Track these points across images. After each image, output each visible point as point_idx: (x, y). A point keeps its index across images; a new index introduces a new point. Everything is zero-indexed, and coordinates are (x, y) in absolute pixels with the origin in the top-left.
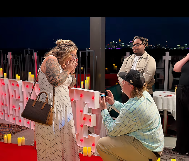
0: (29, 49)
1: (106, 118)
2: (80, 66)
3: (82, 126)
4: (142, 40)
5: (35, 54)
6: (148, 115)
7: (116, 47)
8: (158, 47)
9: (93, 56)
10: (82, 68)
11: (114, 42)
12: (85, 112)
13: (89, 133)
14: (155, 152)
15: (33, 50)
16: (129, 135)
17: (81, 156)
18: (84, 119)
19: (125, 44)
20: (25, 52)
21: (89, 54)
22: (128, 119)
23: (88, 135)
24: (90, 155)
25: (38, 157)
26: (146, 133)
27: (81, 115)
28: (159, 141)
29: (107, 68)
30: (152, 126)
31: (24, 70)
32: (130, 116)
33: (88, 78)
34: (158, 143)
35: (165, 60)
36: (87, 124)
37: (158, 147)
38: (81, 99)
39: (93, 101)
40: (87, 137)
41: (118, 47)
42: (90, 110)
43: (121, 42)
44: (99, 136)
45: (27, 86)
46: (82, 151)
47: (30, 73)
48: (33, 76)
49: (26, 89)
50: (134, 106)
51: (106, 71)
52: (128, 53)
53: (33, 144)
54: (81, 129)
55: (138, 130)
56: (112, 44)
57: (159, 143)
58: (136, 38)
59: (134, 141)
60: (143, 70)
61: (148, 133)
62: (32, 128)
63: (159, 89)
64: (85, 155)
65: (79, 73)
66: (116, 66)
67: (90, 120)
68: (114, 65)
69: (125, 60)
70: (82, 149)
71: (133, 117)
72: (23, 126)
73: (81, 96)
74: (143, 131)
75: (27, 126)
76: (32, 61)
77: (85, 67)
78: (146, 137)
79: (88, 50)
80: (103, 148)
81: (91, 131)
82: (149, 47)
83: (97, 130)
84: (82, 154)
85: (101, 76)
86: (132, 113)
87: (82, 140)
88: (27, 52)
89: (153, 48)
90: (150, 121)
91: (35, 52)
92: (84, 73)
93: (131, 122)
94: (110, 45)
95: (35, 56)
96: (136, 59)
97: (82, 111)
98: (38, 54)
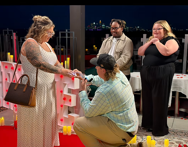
0: (8, 30)
1: (83, 100)
2: (60, 47)
3: (62, 106)
4: (120, 23)
5: (14, 34)
6: (121, 97)
7: (96, 28)
8: (137, 30)
9: (73, 37)
10: (62, 49)
11: (94, 23)
12: (65, 92)
13: (69, 112)
14: (128, 133)
15: (12, 31)
16: (104, 115)
17: (61, 135)
18: (64, 99)
19: (105, 26)
20: (3, 32)
21: (69, 35)
22: (102, 102)
23: (68, 115)
24: (70, 134)
25: (18, 137)
26: (119, 115)
27: (61, 95)
28: (132, 121)
29: (87, 50)
30: (125, 108)
31: (3, 51)
32: (104, 99)
33: (68, 59)
34: (131, 123)
35: (142, 42)
36: (67, 104)
37: (131, 127)
38: (61, 80)
39: (73, 82)
40: (67, 116)
41: (98, 29)
42: (70, 91)
43: (102, 24)
44: (78, 116)
45: (6, 67)
46: (62, 130)
47: (9, 54)
48: (12, 56)
49: (5, 70)
50: (108, 89)
51: (86, 52)
52: (107, 35)
53: (13, 124)
54: (62, 109)
55: (112, 112)
56: (92, 25)
57: (133, 124)
58: (114, 21)
59: (109, 122)
60: (121, 51)
61: (121, 114)
62: (12, 109)
63: (137, 70)
64: (64, 134)
65: (59, 54)
66: (96, 48)
67: (70, 100)
68: (94, 46)
69: (104, 42)
70: (62, 128)
71: (107, 99)
72: (2, 107)
73: (61, 77)
74: (116, 112)
75: (7, 106)
76: (12, 41)
77: (65, 48)
78: (119, 118)
79: (68, 31)
80: (79, 128)
81: (71, 110)
82: (129, 30)
83: (77, 110)
84: (62, 134)
85: (81, 57)
86: (105, 96)
87: (62, 120)
88: (6, 32)
89: (132, 30)
90: (123, 102)
91: (14, 32)
92: (63, 54)
93: (105, 104)
94: (91, 26)
95: (14, 37)
96: (114, 41)
97: (62, 92)
98: (17, 35)
